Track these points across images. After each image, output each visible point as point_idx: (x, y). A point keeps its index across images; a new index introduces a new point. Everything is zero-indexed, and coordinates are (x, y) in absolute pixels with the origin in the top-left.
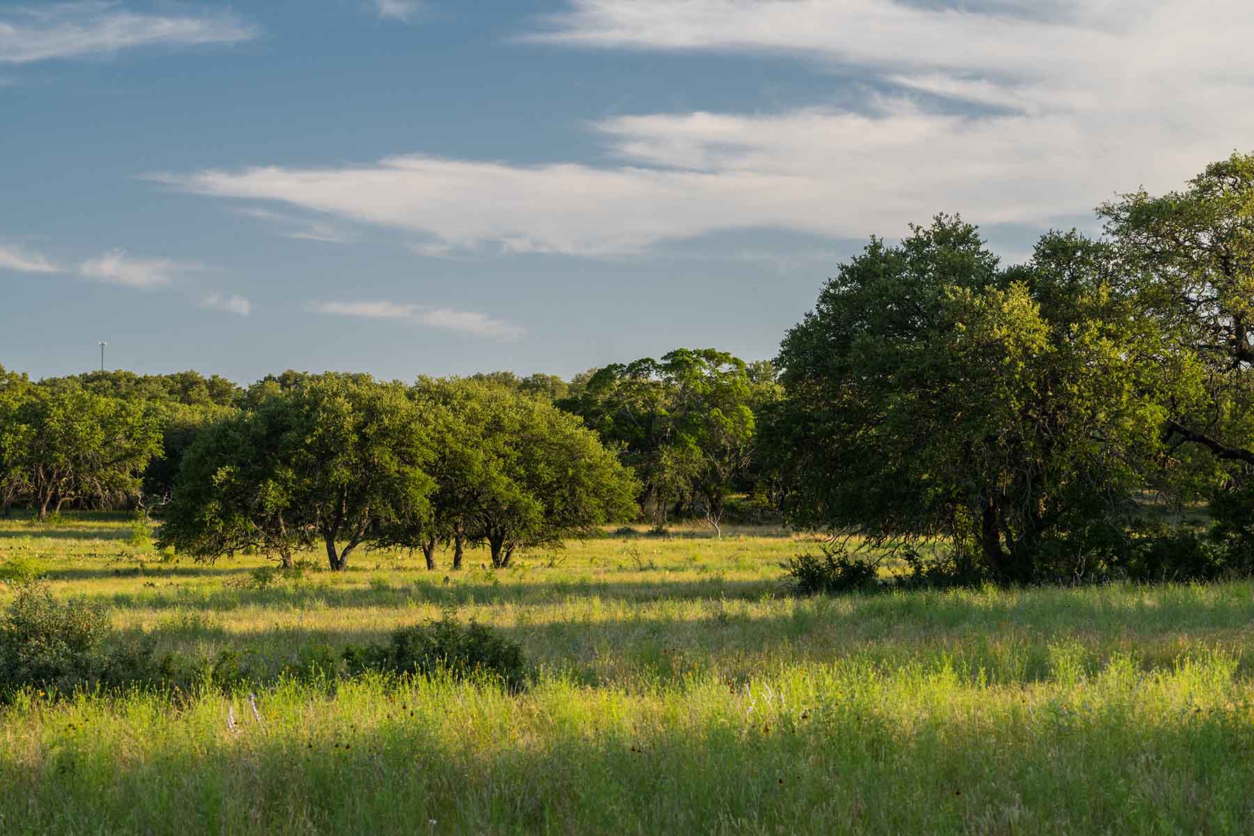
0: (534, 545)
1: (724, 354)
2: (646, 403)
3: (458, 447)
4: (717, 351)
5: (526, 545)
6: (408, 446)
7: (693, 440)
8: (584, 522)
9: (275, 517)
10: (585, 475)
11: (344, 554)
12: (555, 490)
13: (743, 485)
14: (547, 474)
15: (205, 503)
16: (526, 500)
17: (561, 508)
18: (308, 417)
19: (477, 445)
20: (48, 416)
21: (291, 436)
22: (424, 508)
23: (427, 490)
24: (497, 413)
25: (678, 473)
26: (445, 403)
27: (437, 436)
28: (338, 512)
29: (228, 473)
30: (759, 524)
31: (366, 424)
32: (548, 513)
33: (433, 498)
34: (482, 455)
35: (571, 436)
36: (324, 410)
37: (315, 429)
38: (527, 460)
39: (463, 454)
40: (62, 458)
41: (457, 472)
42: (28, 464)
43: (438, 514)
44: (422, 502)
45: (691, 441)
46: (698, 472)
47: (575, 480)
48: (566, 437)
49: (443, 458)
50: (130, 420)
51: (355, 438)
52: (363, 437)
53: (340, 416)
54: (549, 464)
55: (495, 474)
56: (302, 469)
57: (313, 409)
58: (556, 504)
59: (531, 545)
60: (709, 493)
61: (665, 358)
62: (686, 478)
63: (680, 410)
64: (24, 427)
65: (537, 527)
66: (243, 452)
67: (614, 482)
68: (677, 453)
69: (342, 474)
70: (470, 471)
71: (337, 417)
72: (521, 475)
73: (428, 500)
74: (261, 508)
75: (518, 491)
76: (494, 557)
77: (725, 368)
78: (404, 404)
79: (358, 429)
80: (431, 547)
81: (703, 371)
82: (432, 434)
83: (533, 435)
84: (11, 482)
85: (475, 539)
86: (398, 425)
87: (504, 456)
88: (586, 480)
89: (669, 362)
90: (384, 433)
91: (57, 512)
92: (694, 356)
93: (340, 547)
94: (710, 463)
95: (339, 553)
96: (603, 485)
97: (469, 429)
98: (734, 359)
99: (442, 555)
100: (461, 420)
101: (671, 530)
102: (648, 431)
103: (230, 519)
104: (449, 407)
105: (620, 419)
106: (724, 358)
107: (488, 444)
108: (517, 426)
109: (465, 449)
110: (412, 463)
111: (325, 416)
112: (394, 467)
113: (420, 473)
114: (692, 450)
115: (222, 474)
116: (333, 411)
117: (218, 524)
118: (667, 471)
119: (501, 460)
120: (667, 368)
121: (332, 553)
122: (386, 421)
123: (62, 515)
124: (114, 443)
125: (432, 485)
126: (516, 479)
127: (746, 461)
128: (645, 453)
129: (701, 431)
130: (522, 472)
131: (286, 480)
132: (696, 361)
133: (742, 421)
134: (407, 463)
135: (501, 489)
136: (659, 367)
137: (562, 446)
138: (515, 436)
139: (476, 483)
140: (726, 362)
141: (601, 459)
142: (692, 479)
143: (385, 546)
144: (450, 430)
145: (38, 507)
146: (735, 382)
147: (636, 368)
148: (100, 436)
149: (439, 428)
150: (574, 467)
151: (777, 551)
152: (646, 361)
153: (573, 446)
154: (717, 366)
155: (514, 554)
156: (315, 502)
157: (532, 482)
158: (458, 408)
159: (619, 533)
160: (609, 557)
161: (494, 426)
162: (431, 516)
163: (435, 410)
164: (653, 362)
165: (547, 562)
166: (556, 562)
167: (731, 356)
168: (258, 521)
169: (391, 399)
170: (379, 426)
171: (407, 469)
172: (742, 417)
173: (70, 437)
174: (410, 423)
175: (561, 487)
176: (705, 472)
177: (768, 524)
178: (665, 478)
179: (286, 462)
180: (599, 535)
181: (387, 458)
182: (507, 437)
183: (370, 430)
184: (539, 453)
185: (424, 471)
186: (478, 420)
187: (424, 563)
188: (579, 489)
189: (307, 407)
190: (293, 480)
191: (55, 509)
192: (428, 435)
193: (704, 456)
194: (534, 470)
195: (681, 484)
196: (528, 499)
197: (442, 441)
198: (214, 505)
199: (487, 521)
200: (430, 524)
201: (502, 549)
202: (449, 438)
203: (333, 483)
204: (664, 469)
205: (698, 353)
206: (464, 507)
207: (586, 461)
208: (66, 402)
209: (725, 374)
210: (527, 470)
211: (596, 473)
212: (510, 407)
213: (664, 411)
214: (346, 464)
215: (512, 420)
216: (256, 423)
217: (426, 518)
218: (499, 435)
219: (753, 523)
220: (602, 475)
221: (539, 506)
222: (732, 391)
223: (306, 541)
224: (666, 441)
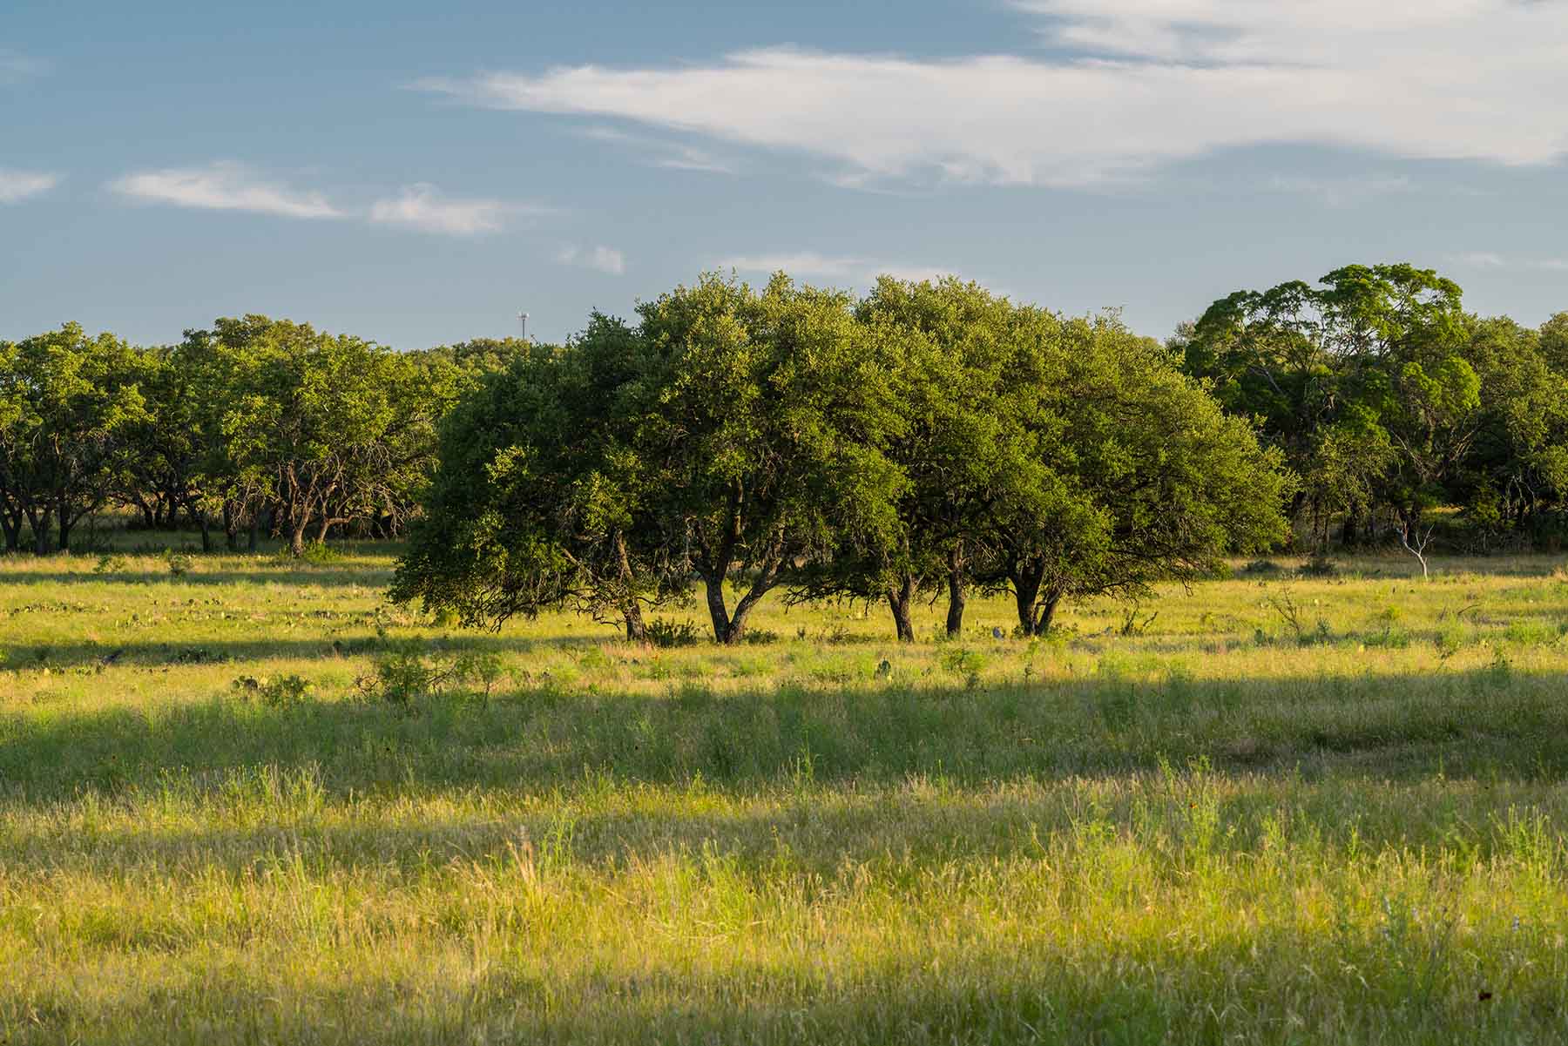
0: (1097, 590)
1: (1426, 273)
2: (1292, 357)
3: (952, 410)
4: (1414, 267)
5: (1082, 591)
6: (857, 408)
7: (1375, 416)
8: (1188, 550)
9: (609, 542)
10: (1191, 462)
11: (741, 610)
12: (1134, 491)
13: (1457, 491)
14: (1118, 460)
15: (475, 517)
16: (1079, 508)
17: (1145, 522)
18: (666, 352)
19: (985, 406)
20: (301, 384)
21: (634, 389)
22: (885, 521)
23: (891, 489)
24: (1025, 347)
25: (1348, 471)
26: (926, 328)
27: (909, 388)
28: (728, 531)
29: (517, 459)
30: (1487, 555)
31: (774, 367)
32: (1122, 531)
33: (905, 504)
34: (995, 426)
35: (1165, 390)
36: (696, 340)
37: (678, 376)
38: (1080, 434)
39: (960, 423)
40: (324, 452)
41: (950, 457)
42: (267, 461)
43: (916, 536)
44: (881, 512)
45: (1371, 418)
46: (1381, 469)
47: (1171, 471)
48: (1154, 391)
49: (924, 430)
50: (436, 388)
51: (753, 391)
52: (770, 392)
53: (725, 350)
54: (1122, 442)
55: (1021, 459)
56: (657, 452)
57: (676, 339)
58: (1136, 516)
59: (1091, 591)
60: (1398, 503)
61: (1326, 280)
62: (1361, 479)
63: (1351, 367)
64: (259, 401)
65: (1100, 558)
66: (544, 420)
67: (1245, 474)
68: (1346, 436)
69: (731, 460)
70: (974, 452)
71: (718, 352)
72: (1069, 462)
73: (894, 509)
74: (579, 526)
75: (1064, 491)
76: (1024, 613)
77: (1425, 296)
78: (846, 329)
79: (760, 375)
80: (904, 595)
81: (1390, 300)
82: (901, 384)
83: (1093, 389)
84: (242, 492)
85: (988, 580)
86: (835, 367)
87: (1037, 427)
88: (1192, 470)
89: (1332, 288)
90: (809, 382)
91: (320, 541)
92: (1375, 277)
93: (731, 596)
94: (1404, 455)
95: (730, 609)
96: (1222, 479)
97: (971, 376)
98: (1442, 281)
99: (927, 614)
100: (956, 359)
101: (1338, 565)
102: (1297, 402)
103: (520, 547)
104: (932, 334)
105: (1252, 382)
106: (1425, 279)
107: (1007, 403)
108: (1063, 372)
109: (964, 414)
110: (863, 441)
111: (697, 350)
112: (826, 446)
113: (875, 456)
114: (1371, 433)
115: (504, 462)
116: (711, 341)
117: (497, 555)
118: (1329, 468)
119: (1032, 435)
120: (1326, 298)
121: (717, 608)
122: (813, 361)
123: (328, 547)
124: (410, 426)
125: (900, 480)
126: (1060, 471)
127: (1461, 449)
128: (1293, 438)
129: (1387, 402)
130: (1073, 456)
131: (625, 473)
132: (1379, 285)
133: (1456, 384)
134: (856, 439)
135: (1032, 488)
136: (1316, 294)
137: (1147, 408)
138: (1058, 389)
139: (985, 477)
140: (1428, 286)
141: (1220, 430)
142: (1372, 480)
143: (821, 596)
144: (935, 378)
145: (289, 534)
146: (1442, 320)
147: (1275, 299)
148: (388, 414)
149: (913, 374)
150: (1171, 446)
151: (1536, 600)
152: (1293, 286)
153: (1167, 406)
154: (1412, 293)
155: (1058, 608)
156: (685, 513)
157: (1091, 474)
158: (950, 337)
159: (1250, 571)
160: (1235, 613)
161: (1019, 372)
162: (900, 540)
163: (906, 342)
164: (1305, 287)
165: (1118, 623)
166: (1138, 623)
167: (1437, 277)
168: (577, 549)
169: (822, 320)
170: (799, 369)
171: (853, 450)
172: (1455, 376)
173: (339, 419)
174: (858, 365)
175: (1145, 484)
176: (1392, 469)
177: (1500, 555)
178: (1327, 479)
179: (625, 438)
180: (1214, 573)
181: (814, 429)
182: (1044, 392)
183: (783, 377)
184: (1104, 420)
185: (887, 454)
186: (989, 360)
187: (891, 627)
188: (1178, 488)
189: (665, 336)
190: (639, 473)
191: (317, 538)
192: (892, 386)
193: (1392, 443)
194: (1094, 453)
195: (1354, 489)
196: (1082, 506)
197: (919, 398)
198: (491, 520)
199: (1007, 545)
200: (900, 553)
201: (1039, 598)
202: (933, 391)
203: (715, 475)
204: (1324, 465)
205: (1381, 271)
206: (965, 521)
207: (1192, 435)
208: (330, 360)
209: (1426, 306)
210: (1081, 453)
211: (1210, 457)
212: (1049, 336)
213: (1324, 369)
214: (738, 440)
215: (1051, 360)
216: (569, 365)
217: (891, 544)
218: (1028, 389)
219: (1476, 553)
220: (1220, 461)
221: (1104, 520)
222: (1438, 335)
223: (673, 587)
224: (1328, 418)
